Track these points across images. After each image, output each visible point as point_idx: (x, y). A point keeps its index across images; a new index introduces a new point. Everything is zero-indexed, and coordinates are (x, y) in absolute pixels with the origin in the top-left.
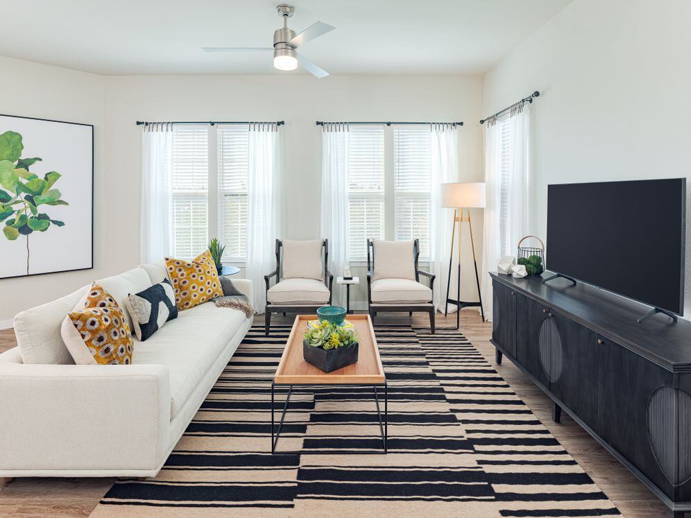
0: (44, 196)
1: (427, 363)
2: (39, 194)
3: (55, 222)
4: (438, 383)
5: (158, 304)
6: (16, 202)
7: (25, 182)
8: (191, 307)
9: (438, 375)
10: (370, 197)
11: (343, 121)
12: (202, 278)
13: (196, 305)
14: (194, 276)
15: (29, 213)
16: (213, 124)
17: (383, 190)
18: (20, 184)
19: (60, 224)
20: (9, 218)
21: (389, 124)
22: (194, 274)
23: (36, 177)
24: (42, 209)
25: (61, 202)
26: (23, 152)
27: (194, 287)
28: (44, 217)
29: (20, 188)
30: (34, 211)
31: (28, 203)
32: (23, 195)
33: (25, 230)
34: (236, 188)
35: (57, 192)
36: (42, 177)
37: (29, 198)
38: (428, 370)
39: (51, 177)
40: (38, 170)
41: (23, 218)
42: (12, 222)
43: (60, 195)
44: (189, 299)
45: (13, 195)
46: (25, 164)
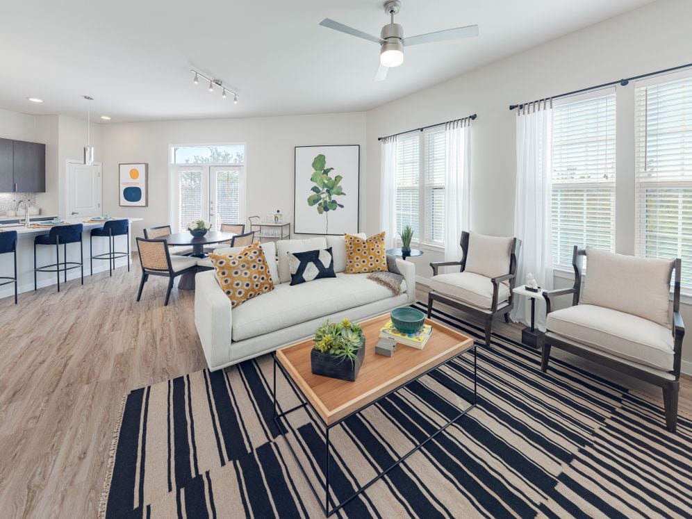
0: (334, 190)
1: (567, 458)
2: (332, 188)
3: (340, 205)
4: (538, 499)
5: (307, 263)
6: (323, 193)
7: (326, 182)
8: (354, 273)
9: (561, 488)
10: (593, 190)
11: (544, 98)
12: (365, 253)
13: (359, 273)
14: (359, 250)
15: (327, 199)
16: (422, 130)
17: (614, 180)
18: (324, 183)
19: (342, 206)
20: (320, 202)
21: (624, 82)
22: (359, 248)
23: (330, 179)
24: (334, 197)
25: (343, 194)
26: (326, 165)
27: (357, 259)
28: (334, 202)
29: (325, 185)
30: (330, 198)
31: (327, 194)
32: (326, 189)
33: (326, 209)
34: (438, 182)
35: (340, 188)
36: (333, 179)
37: (328, 191)
38: (552, 467)
39: (338, 178)
40: (332, 175)
41: (325, 202)
42: (321, 203)
43: (342, 189)
44: (353, 266)
45: (321, 189)
46: (326, 172)
